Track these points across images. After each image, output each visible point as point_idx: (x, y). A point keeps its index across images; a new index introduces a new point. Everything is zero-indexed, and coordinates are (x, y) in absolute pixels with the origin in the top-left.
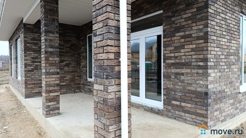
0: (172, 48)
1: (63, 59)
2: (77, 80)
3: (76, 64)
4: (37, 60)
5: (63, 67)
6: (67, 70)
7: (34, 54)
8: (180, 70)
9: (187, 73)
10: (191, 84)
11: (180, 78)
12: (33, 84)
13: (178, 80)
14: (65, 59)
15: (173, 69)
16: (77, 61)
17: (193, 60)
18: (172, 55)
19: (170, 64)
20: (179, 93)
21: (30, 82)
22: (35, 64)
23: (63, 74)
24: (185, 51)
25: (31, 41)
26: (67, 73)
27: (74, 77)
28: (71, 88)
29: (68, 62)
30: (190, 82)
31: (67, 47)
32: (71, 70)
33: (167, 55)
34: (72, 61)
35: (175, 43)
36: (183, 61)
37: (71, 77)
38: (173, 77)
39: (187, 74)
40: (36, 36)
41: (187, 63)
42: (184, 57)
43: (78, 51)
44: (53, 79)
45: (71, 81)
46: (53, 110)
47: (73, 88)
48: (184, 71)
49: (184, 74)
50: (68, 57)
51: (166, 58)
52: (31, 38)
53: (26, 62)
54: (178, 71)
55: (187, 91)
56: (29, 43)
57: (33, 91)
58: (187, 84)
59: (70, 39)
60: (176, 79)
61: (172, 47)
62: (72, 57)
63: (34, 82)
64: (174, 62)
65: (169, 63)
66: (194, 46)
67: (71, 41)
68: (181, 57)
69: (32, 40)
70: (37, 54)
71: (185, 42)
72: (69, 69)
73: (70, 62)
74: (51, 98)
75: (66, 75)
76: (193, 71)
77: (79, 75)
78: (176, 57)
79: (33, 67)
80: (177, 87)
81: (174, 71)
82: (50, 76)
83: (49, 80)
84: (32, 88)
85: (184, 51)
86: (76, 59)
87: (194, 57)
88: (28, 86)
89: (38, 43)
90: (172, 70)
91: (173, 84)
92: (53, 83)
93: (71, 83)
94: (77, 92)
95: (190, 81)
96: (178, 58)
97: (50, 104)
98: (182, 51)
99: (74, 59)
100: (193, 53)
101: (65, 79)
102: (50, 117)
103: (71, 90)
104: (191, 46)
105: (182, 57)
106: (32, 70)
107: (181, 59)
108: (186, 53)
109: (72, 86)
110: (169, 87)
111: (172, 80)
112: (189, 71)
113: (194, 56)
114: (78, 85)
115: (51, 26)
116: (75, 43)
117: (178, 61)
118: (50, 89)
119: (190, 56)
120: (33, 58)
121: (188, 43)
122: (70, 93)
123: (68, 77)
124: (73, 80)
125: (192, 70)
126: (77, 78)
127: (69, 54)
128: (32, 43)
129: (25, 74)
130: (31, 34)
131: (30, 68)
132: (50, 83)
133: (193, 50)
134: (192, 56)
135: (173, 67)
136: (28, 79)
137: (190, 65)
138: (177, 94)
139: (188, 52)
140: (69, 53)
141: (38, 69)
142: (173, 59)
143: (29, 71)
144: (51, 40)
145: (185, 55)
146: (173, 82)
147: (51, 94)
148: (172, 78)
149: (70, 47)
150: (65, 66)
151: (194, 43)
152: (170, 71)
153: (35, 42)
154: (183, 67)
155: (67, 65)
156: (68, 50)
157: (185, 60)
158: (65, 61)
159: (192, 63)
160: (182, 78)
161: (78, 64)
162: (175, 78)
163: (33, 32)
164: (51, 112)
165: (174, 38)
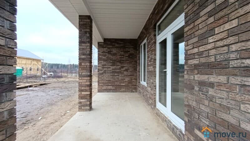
0: (195, 40)
1: (123, 65)
2: (134, 82)
3: (133, 69)
4: (105, 67)
5: (123, 72)
6: (126, 74)
7: (103, 62)
8: (206, 76)
9: (220, 84)
10: (229, 108)
11: (208, 92)
12: (103, 83)
13: (204, 96)
14: (125, 66)
15: (197, 74)
16: (134, 67)
17: (233, 56)
18: (196, 50)
19: (193, 65)
20: (205, 119)
21: (101, 82)
22: (104, 69)
23: (123, 77)
24: (216, 40)
25: (101, 54)
26: (126, 76)
27: (132, 79)
28: (129, 88)
29: (127, 68)
30: (224, 103)
31: (126, 56)
32: (129, 74)
33: (189, 52)
34: (130, 67)
35: (199, 29)
36: (213, 59)
37: (129, 79)
38: (196, 88)
39: (219, 86)
40: (105, 50)
41: (220, 63)
42: (213, 52)
43: (135, 59)
44: (84, 81)
45: (129, 83)
46: (84, 106)
47: (131, 88)
48: (213, 79)
49: (213, 84)
50: (127, 64)
51: (188, 56)
52: (102, 51)
53: (99, 68)
54: (204, 78)
55: (220, 120)
56: (100, 55)
57: (103, 88)
58: (218, 105)
59: (129, 50)
60: (201, 93)
61: (195, 38)
62: (130, 64)
63: (103, 82)
64: (197, 62)
65: (191, 65)
66: (235, 23)
67: (129, 51)
68: (208, 53)
69: (102, 52)
70: (105, 62)
71: (215, 21)
72: (127, 73)
73: (128, 68)
74: (83, 96)
75: (125, 78)
76: (233, 80)
77: (136, 78)
78: (200, 54)
79: (103, 72)
80: (203, 108)
81: (197, 77)
82: (82, 78)
83: (81, 81)
84: (102, 86)
85: (213, 40)
86: (133, 65)
87: (234, 48)
88: (100, 84)
89: (106, 55)
90: (196, 76)
91: (196, 101)
92: (84, 84)
93: (129, 84)
94: (133, 92)
95: (224, 100)
96: (203, 54)
97: (82, 101)
98: (211, 40)
99: (131, 65)
100: (231, 40)
101: (124, 81)
102: (81, 111)
103: (129, 90)
104: (227, 26)
105: (210, 52)
106: (102, 74)
107: (208, 56)
108: (218, 43)
109: (130, 87)
110: (191, 104)
111: (195, 92)
112: (222, 79)
113: (233, 46)
114: (135, 87)
115: (83, 37)
116: (133, 53)
117: (203, 60)
118: (82, 89)
119: (226, 48)
120: (103, 65)
121: (221, 21)
122: (128, 92)
123: (127, 79)
124: (130, 82)
125: (231, 77)
126: (133, 81)
127: (128, 62)
128: (102, 55)
129: (98, 76)
130: (102, 49)
131: (101, 72)
132: (82, 83)
133: (231, 33)
134: (230, 46)
135: (196, 72)
136: (99, 79)
137: (226, 67)
138: (201, 119)
139: (221, 40)
140: (128, 60)
141: (106, 73)
142: (197, 57)
143: (100, 74)
144: (83, 49)
145: (215, 48)
146: (197, 97)
147: (83, 93)
148: (196, 91)
149: (129, 57)
150: (124, 70)
151: (233, 18)
152: (193, 77)
153: (104, 54)
154: (211, 70)
155: (126, 70)
156: (127, 59)
157: (215, 57)
158: (125, 67)
159: (229, 63)
160: (210, 93)
161: (134, 69)
162: (199, 91)
163: (103, 47)
164: (83, 108)
165: (198, 20)
